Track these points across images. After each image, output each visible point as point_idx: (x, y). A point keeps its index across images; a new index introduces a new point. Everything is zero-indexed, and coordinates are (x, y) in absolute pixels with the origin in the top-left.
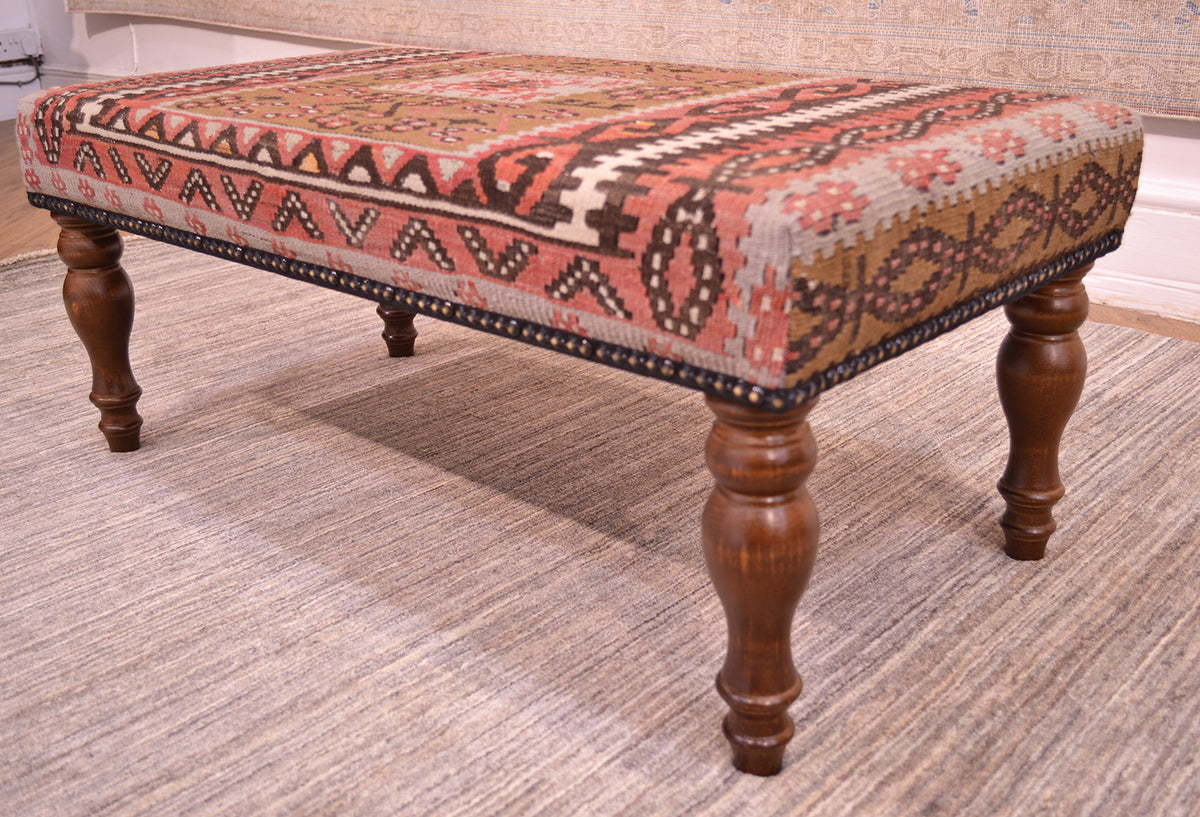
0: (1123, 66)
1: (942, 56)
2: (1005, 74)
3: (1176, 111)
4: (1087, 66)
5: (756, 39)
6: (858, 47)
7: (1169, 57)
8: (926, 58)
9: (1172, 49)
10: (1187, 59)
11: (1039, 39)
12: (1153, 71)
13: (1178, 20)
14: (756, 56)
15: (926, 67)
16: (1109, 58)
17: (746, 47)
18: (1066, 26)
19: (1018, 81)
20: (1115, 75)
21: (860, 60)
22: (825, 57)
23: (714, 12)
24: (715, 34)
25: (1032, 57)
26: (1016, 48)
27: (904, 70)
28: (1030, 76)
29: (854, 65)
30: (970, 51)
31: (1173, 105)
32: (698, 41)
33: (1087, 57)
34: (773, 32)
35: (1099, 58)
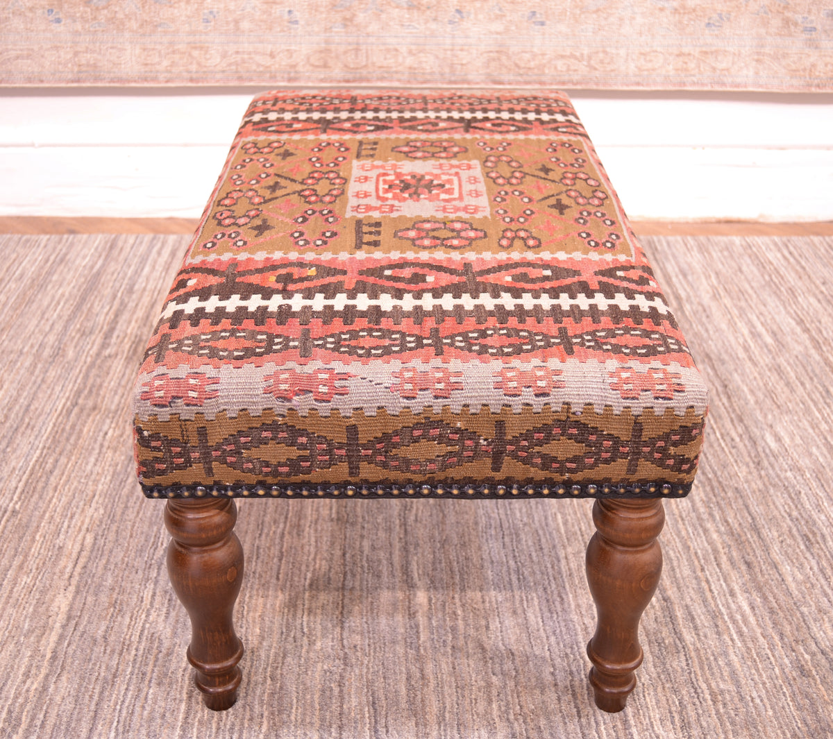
0: (414, 55)
1: (272, 55)
2: (325, 66)
3: (455, 82)
4: (388, 56)
5: (93, 52)
6: (196, 53)
7: (447, 47)
8: (258, 58)
9: (448, 41)
10: (458, 48)
11: (350, 40)
12: (437, 57)
13: (451, 22)
14: (95, 66)
15: (259, 65)
16: (404, 50)
17: (84, 58)
18: (370, 29)
19: (337, 71)
20: (410, 61)
21: (199, 64)
22: (165, 63)
23: (44, 31)
24: (48, 50)
25: (345, 52)
26: (333, 47)
27: (240, 69)
28: (346, 66)
29: (194, 67)
30: (295, 51)
31: (453, 79)
32: (28, 57)
33: (388, 50)
34: (110, 45)
35: (396, 50)
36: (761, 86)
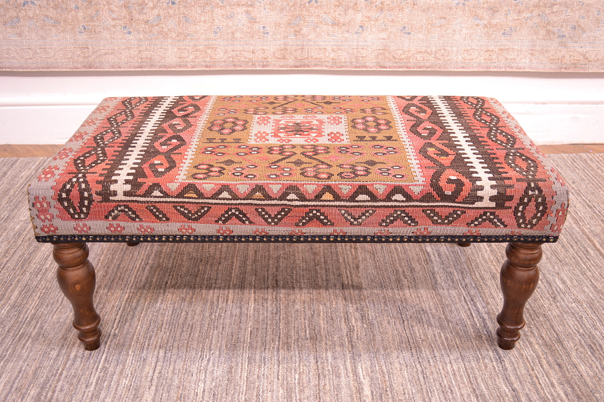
0: (335, 51)
1: (253, 52)
2: (284, 58)
3: (358, 67)
4: (320, 52)
5: (150, 50)
6: (209, 51)
7: (354, 47)
8: (245, 54)
9: (355, 44)
10: (361, 47)
11: (299, 43)
12: (348, 53)
13: (356, 33)
14: (151, 59)
15: (245, 58)
16: (329, 49)
17: (144, 55)
18: (310, 37)
19: (290, 61)
20: (332, 55)
21: (211, 57)
22: (192, 57)
23: (121, 39)
24: (123, 49)
25: (296, 50)
26: (288, 47)
27: (234, 60)
28: (296, 58)
29: (208, 59)
30: (267, 50)
31: (357, 65)
32: (112, 53)
33: (320, 49)
34: (159, 46)
35: (325, 49)
36: (533, 68)
